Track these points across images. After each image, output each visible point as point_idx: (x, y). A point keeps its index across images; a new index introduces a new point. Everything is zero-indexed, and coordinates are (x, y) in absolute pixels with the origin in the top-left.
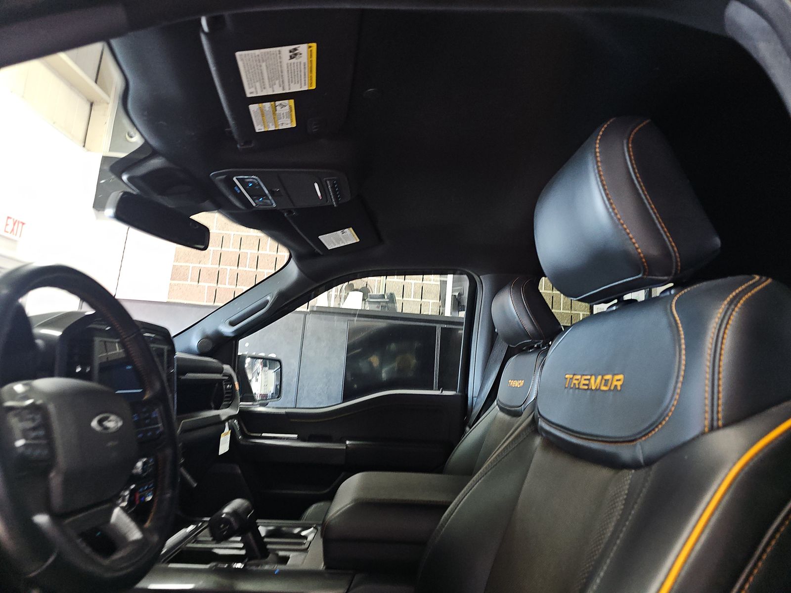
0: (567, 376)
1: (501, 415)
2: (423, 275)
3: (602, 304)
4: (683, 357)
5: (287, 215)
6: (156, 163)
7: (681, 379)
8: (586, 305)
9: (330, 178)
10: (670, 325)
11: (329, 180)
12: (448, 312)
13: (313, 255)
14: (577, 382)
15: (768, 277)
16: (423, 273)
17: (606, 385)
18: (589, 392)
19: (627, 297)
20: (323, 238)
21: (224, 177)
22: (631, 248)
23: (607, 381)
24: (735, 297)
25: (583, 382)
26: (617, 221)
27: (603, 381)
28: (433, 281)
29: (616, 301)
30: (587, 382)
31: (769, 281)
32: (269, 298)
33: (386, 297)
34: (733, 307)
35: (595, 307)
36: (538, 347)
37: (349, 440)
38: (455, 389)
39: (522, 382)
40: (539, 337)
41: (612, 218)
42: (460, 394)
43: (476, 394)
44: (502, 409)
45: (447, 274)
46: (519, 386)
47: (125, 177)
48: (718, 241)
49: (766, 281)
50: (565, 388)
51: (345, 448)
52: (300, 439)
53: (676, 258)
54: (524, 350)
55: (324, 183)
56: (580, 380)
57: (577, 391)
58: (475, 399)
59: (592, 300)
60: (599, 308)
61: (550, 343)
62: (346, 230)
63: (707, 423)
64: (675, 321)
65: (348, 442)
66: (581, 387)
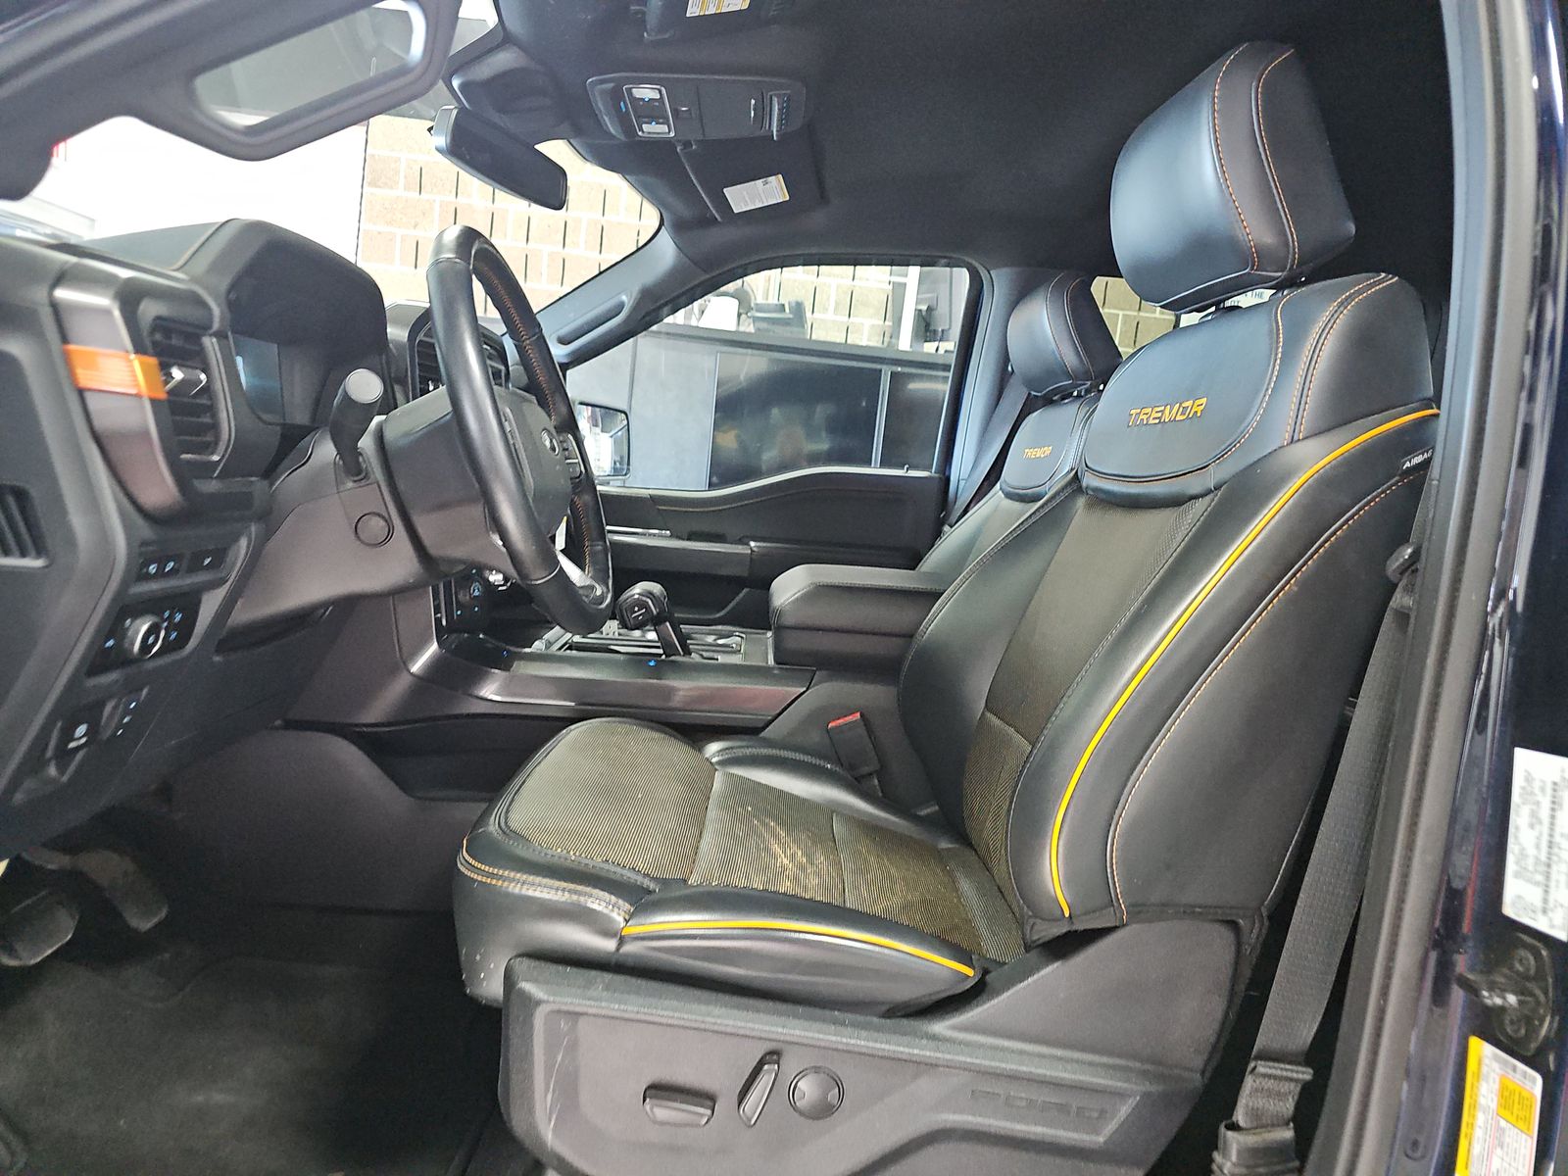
0: (1132, 412)
1: (1008, 503)
2: (855, 266)
3: (1194, 313)
4: (1277, 367)
5: (681, 150)
6: (504, 60)
7: (1270, 391)
8: (1170, 316)
9: (777, 92)
10: (1271, 331)
11: (775, 95)
12: (905, 343)
13: (705, 222)
14: (1145, 417)
15: (1395, 275)
16: (855, 262)
17: (1183, 414)
18: (1159, 426)
19: (1228, 303)
20: (730, 192)
21: (612, 85)
22: (1240, 234)
23: (1185, 408)
24: (1346, 299)
25: (1154, 415)
26: (1228, 196)
27: (1181, 409)
28: (875, 279)
29: (1213, 309)
30: (1159, 415)
31: (1397, 278)
32: (624, 298)
33: (787, 310)
34: (1342, 309)
35: (1184, 317)
36: (1079, 396)
37: (754, 541)
38: (928, 468)
39: (1048, 450)
40: (1087, 376)
41: (1222, 191)
42: (937, 475)
43: (964, 475)
44: (1009, 496)
45: (908, 265)
46: (1042, 456)
47: (456, 83)
48: (1352, 228)
49: (1391, 279)
50: (1129, 426)
51: (749, 552)
52: (675, 536)
53: (1294, 249)
54: (1055, 401)
55: (767, 101)
56: (1151, 415)
57: (1144, 428)
58: (962, 483)
59: (1179, 307)
60: (1189, 319)
61: (1101, 387)
62: (772, 179)
63: (1287, 436)
64: (1278, 326)
65: (752, 544)
66: (1151, 421)
